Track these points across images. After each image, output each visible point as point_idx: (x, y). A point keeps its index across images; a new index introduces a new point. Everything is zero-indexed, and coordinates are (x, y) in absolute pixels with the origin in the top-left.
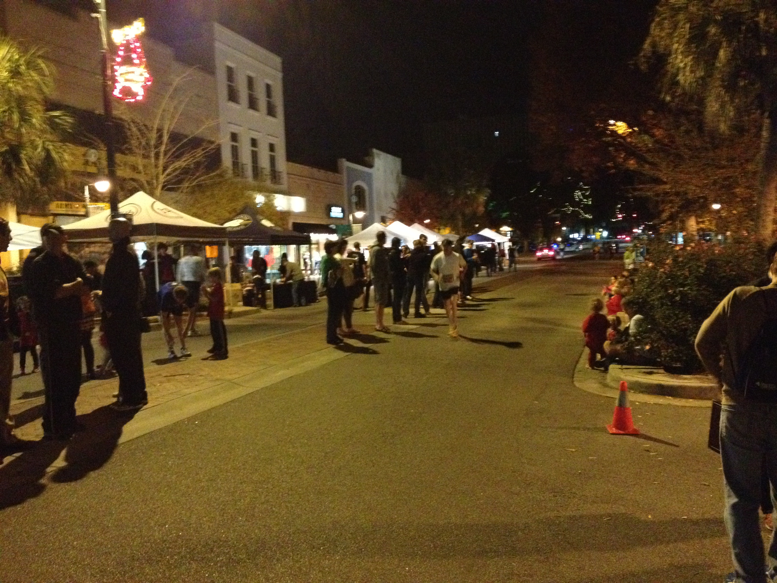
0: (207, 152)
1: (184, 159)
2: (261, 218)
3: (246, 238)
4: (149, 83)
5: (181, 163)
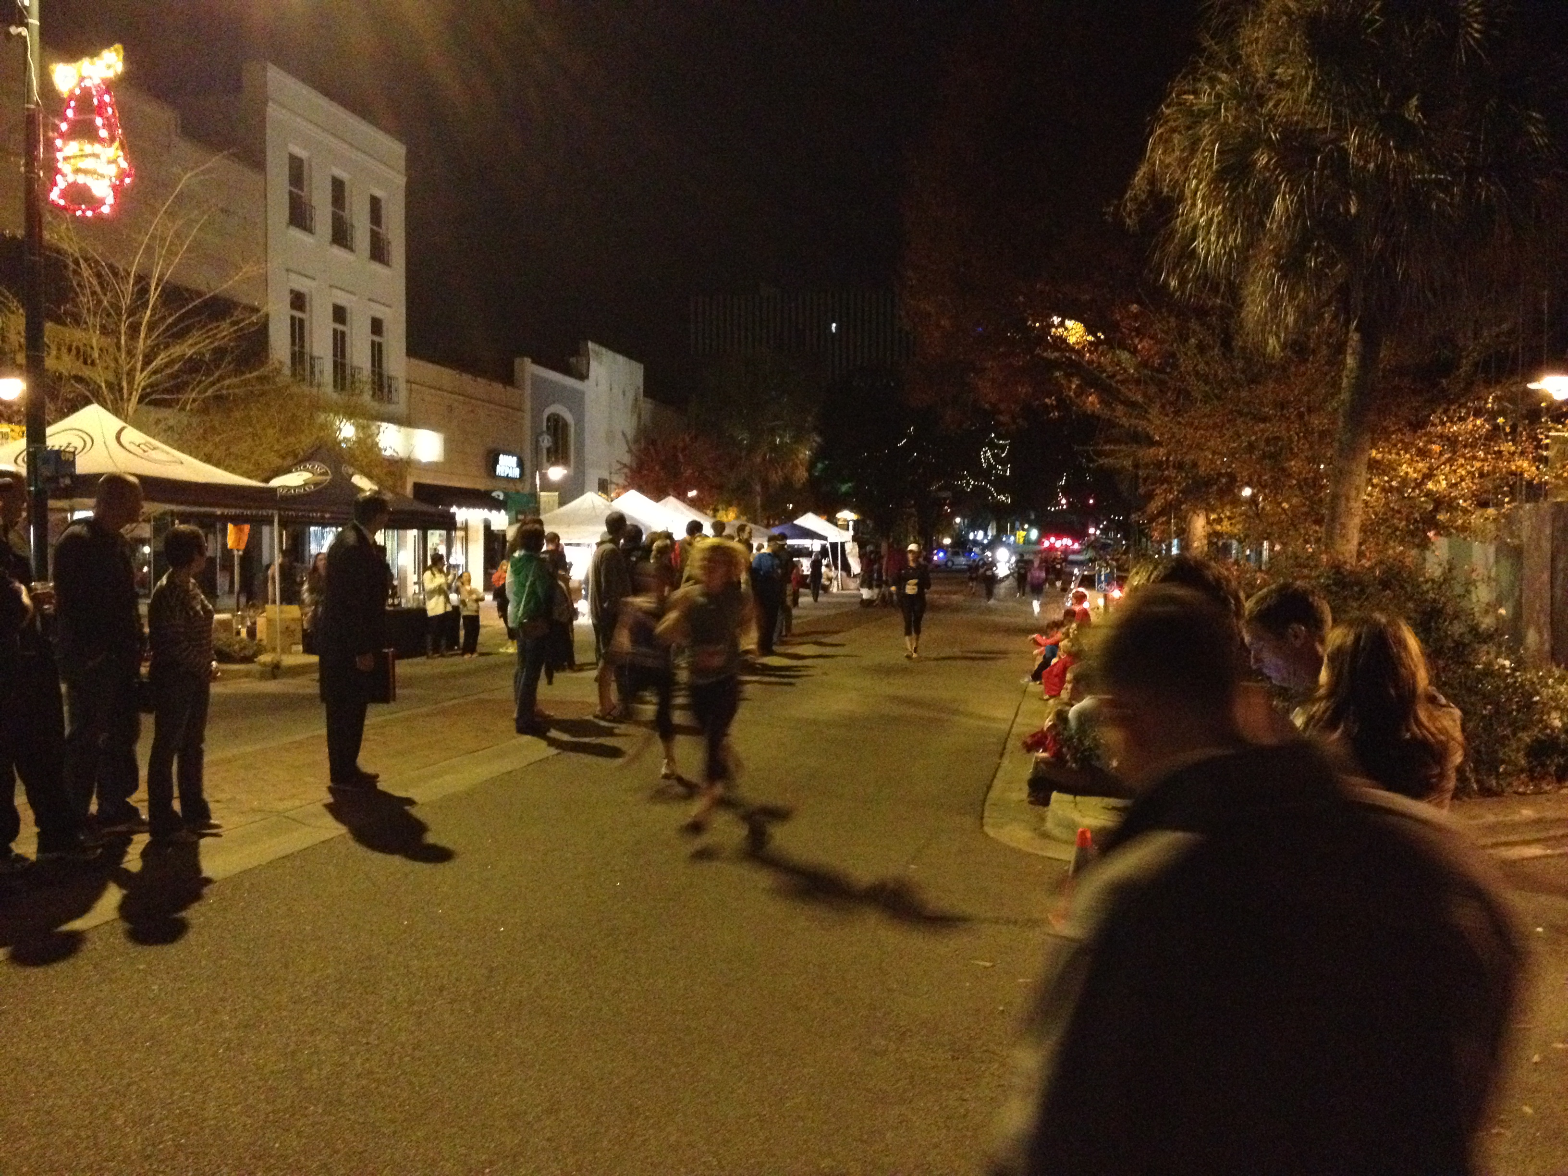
0: (242, 329)
1: (190, 342)
2: (351, 470)
3: (316, 511)
4: (128, 181)
5: (185, 349)
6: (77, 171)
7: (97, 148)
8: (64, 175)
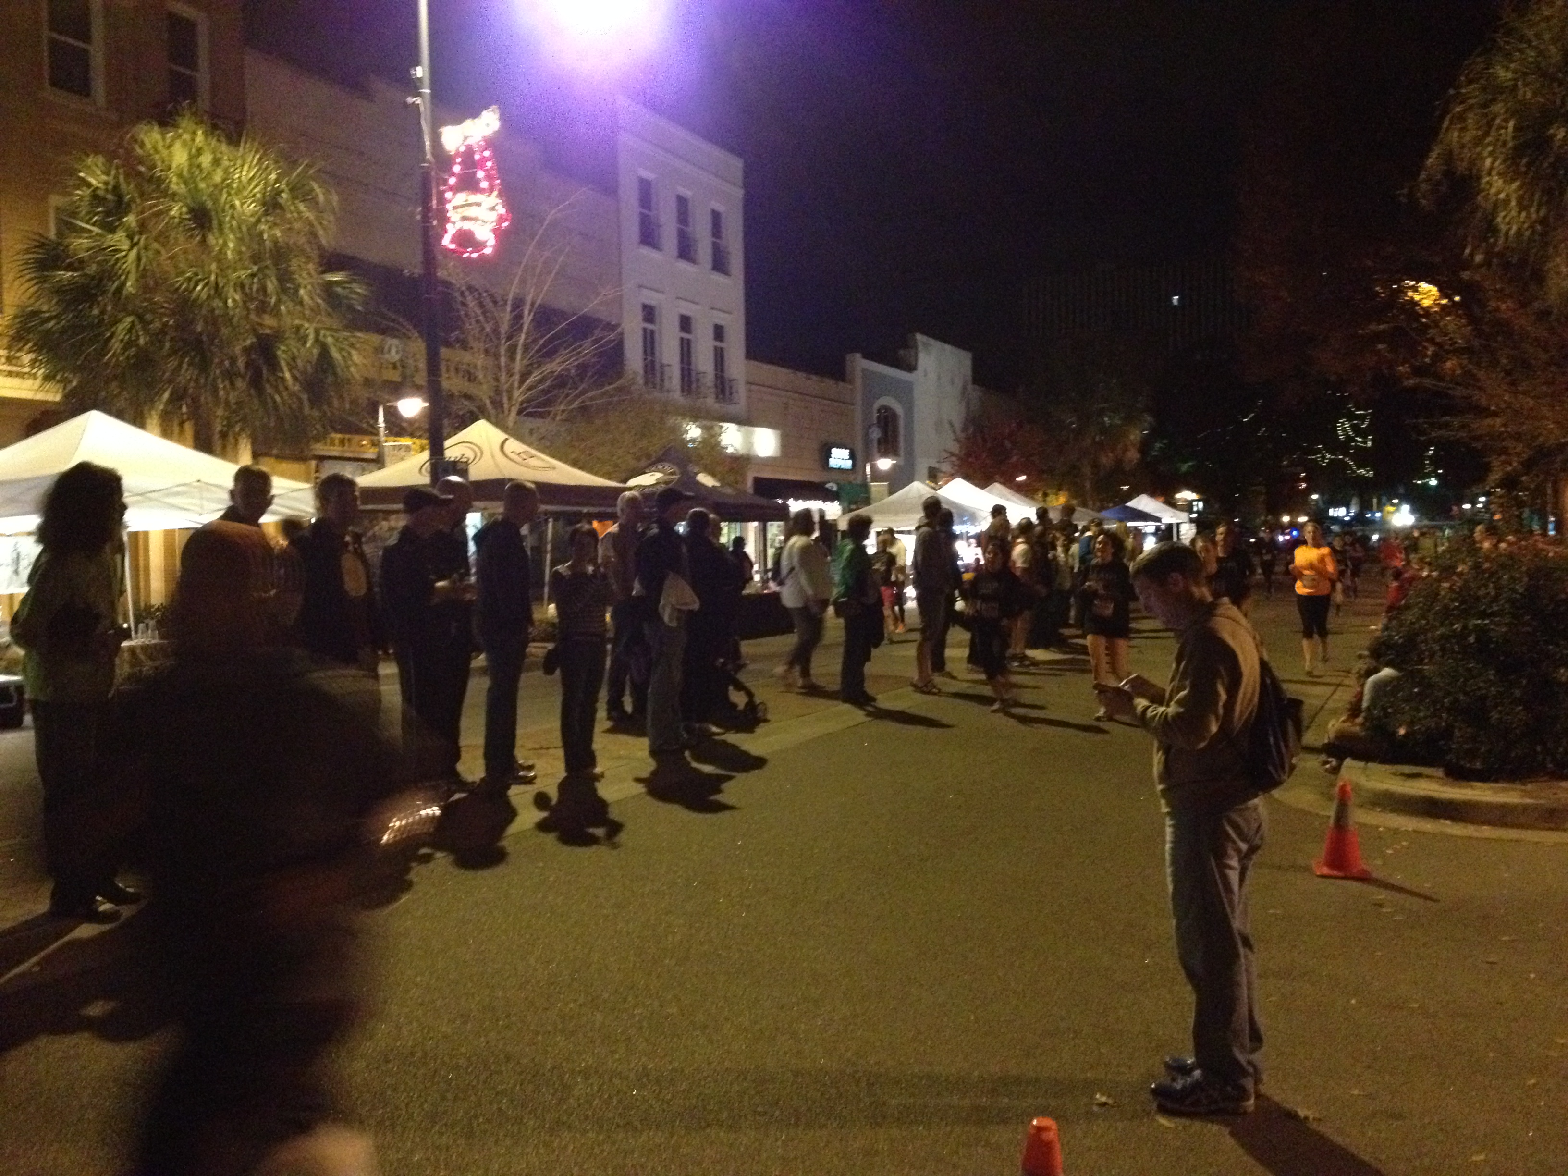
2: (696, 469)
4: (506, 224)
6: (464, 218)
7: (479, 197)
8: (453, 223)
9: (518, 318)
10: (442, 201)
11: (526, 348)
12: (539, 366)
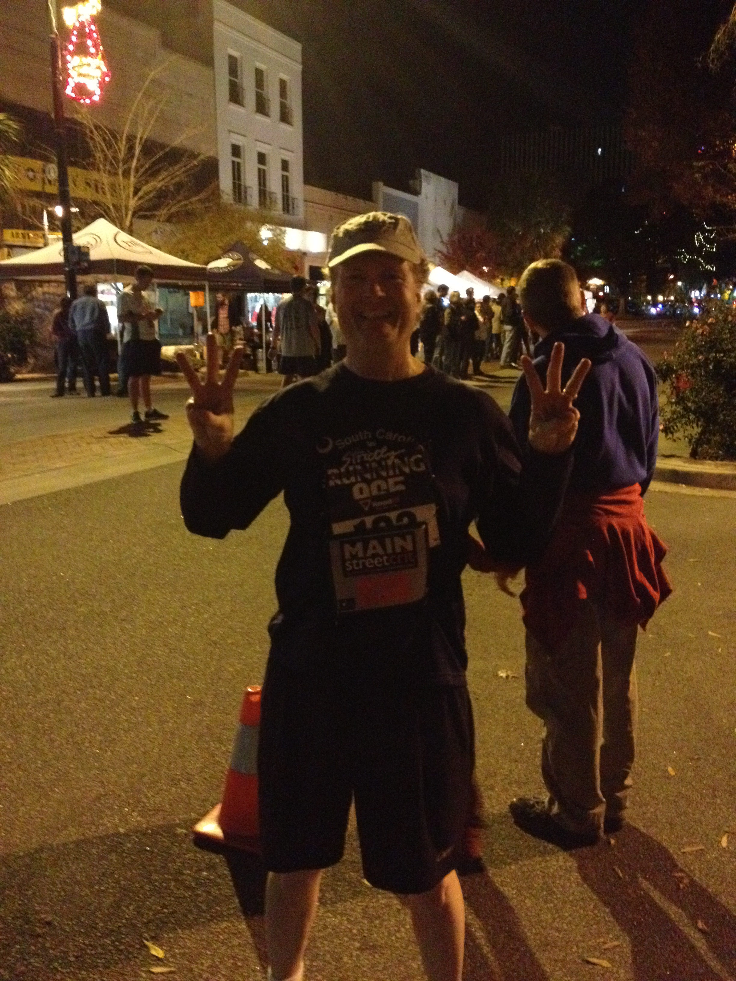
0: (190, 169)
1: (161, 178)
2: (255, 256)
3: (234, 282)
4: (107, 79)
5: (156, 184)
6: (80, 75)
7: (89, 60)
8: (73, 78)
9: (131, 149)
10: (65, 62)
11: (137, 170)
12: (147, 182)
